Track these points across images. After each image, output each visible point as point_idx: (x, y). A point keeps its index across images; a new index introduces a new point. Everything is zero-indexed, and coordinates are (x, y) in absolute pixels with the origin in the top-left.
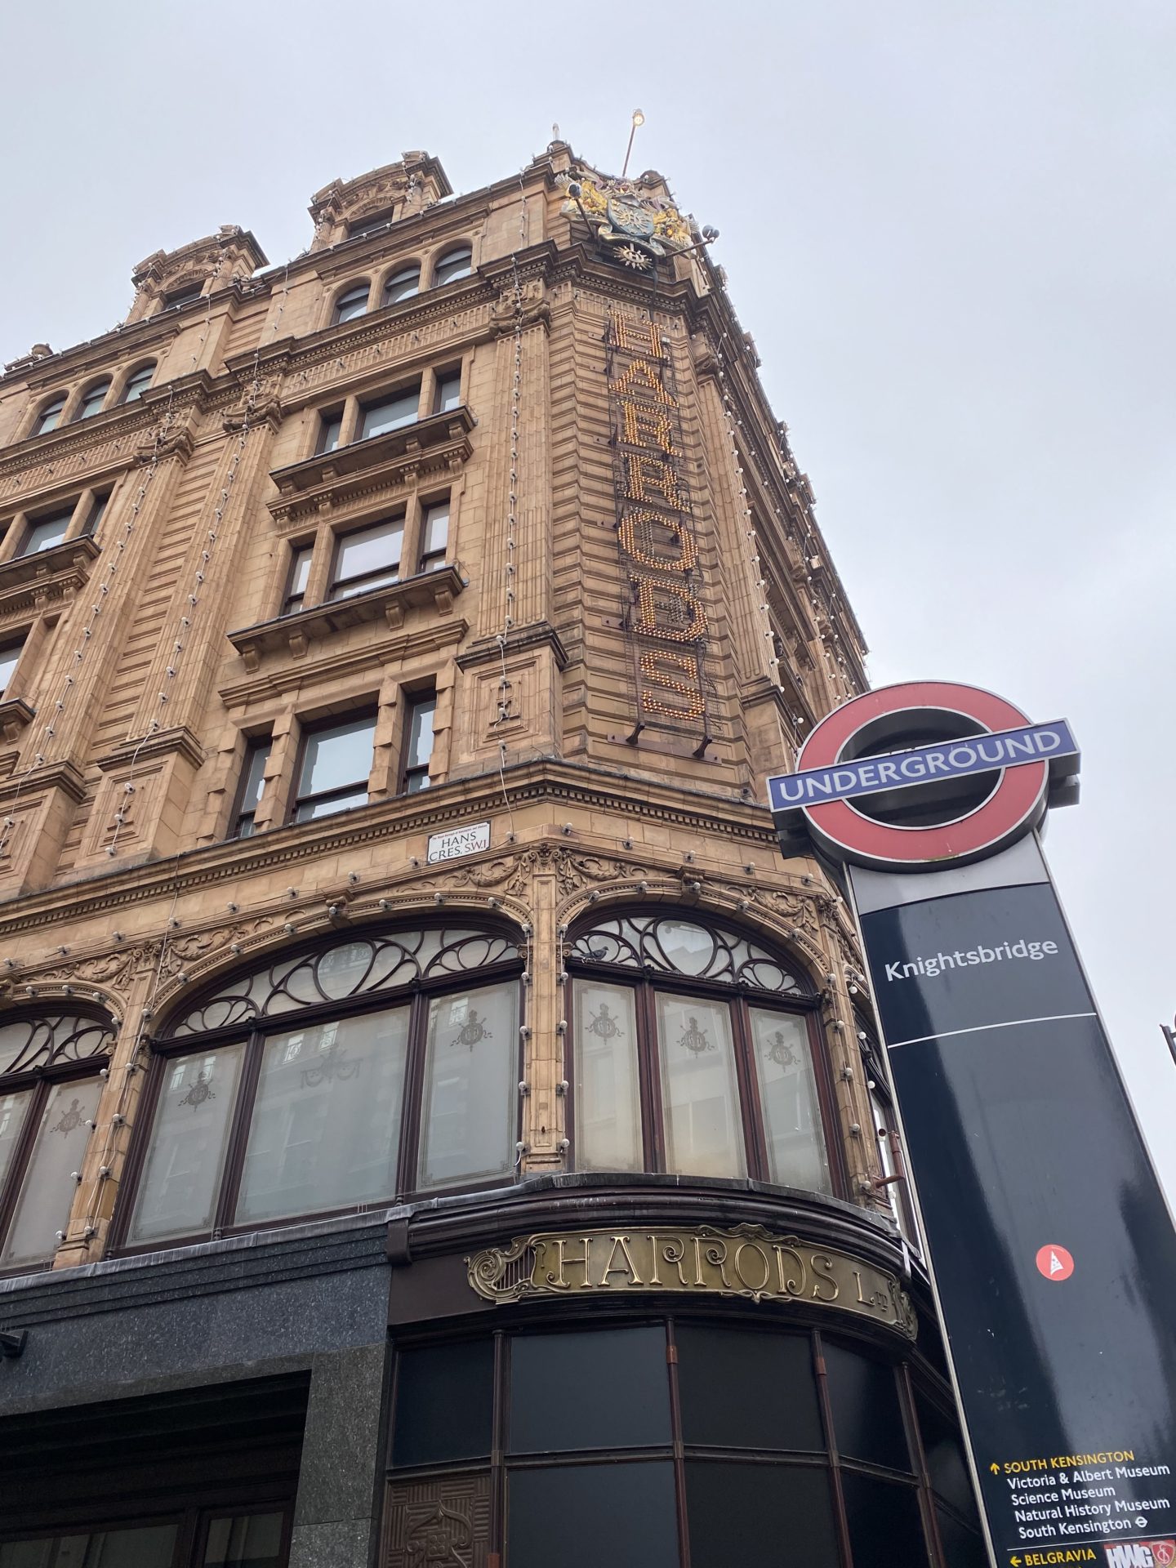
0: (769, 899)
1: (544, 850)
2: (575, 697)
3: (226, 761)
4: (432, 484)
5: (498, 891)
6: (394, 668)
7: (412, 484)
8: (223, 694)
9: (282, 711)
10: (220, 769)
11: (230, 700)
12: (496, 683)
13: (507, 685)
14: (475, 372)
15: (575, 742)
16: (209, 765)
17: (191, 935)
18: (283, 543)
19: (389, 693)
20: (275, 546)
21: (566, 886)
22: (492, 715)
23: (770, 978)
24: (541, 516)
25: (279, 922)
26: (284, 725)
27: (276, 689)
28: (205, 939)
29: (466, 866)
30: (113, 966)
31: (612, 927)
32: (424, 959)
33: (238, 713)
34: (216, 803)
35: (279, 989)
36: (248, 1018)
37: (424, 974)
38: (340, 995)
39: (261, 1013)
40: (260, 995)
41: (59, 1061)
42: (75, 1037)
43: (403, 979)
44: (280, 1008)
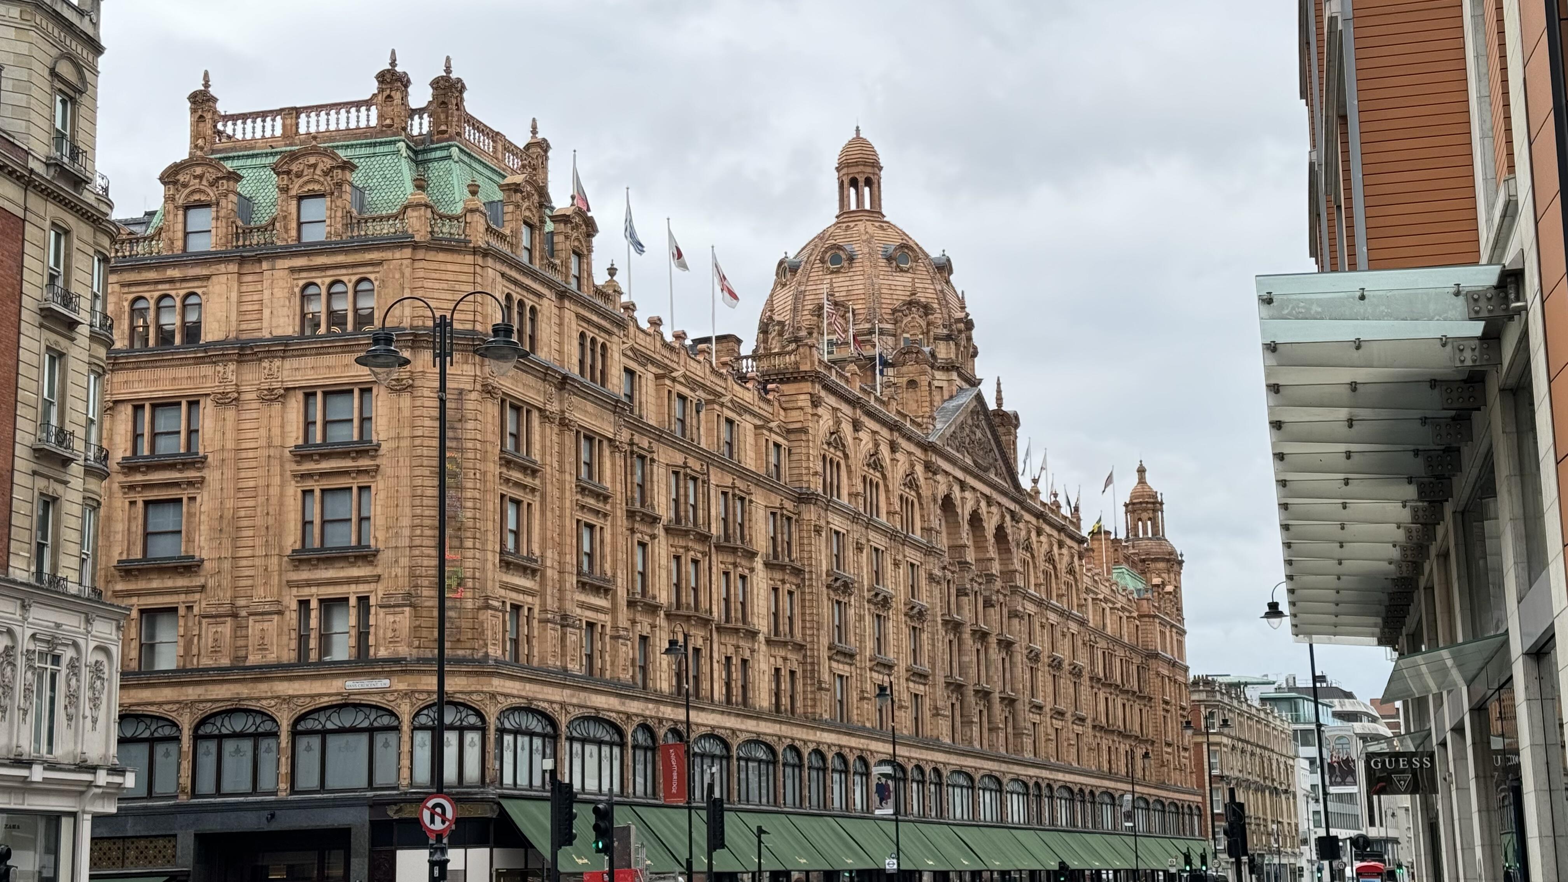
0: (474, 697)
1: (406, 694)
2: (418, 623)
3: (294, 615)
4: (363, 481)
5: (392, 704)
6: (353, 588)
7: (354, 478)
8: (288, 582)
9: (312, 596)
10: (292, 617)
11: (290, 584)
12: (391, 618)
13: (394, 622)
14: (379, 403)
15: (416, 643)
16: (287, 613)
17: (298, 697)
18: (299, 490)
19: (353, 601)
20: (296, 492)
21: (412, 705)
22: (390, 634)
23: (473, 720)
24: (406, 532)
25: (326, 699)
26: (314, 604)
27: (308, 584)
28: (302, 700)
29: (383, 693)
30: (273, 703)
31: (426, 712)
32: (372, 718)
33: (294, 591)
34: (294, 635)
35: (328, 719)
36: (320, 727)
37: (371, 724)
38: (347, 725)
39: (324, 726)
40: (323, 720)
41: (260, 730)
42: (263, 722)
43: (365, 724)
44: (329, 726)
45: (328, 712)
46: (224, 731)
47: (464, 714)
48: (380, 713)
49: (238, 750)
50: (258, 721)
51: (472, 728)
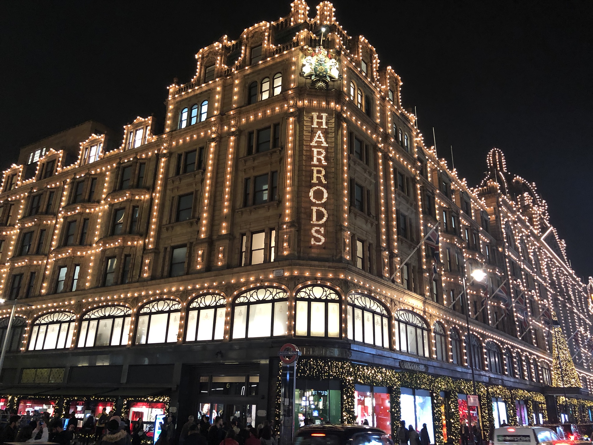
0: (334, 282)
1: (292, 278)
2: (300, 238)
3: (238, 241)
4: (274, 168)
6: (267, 223)
9: (247, 230)
15: (299, 249)
16: (235, 241)
17: (236, 284)
18: (244, 179)
19: (266, 230)
23: (333, 296)
25: (250, 284)
26: (248, 234)
29: (279, 278)
30: (224, 288)
31: (304, 290)
32: (274, 294)
33: (239, 228)
35: (251, 296)
36: (247, 301)
37: (273, 298)
38: (261, 299)
39: (249, 300)
40: (248, 297)
41: (218, 304)
42: (220, 299)
43: (270, 298)
44: (252, 300)
45: (252, 292)
46: (202, 306)
47: (328, 293)
48: (278, 291)
49: (207, 316)
50: (217, 299)
51: (333, 301)
